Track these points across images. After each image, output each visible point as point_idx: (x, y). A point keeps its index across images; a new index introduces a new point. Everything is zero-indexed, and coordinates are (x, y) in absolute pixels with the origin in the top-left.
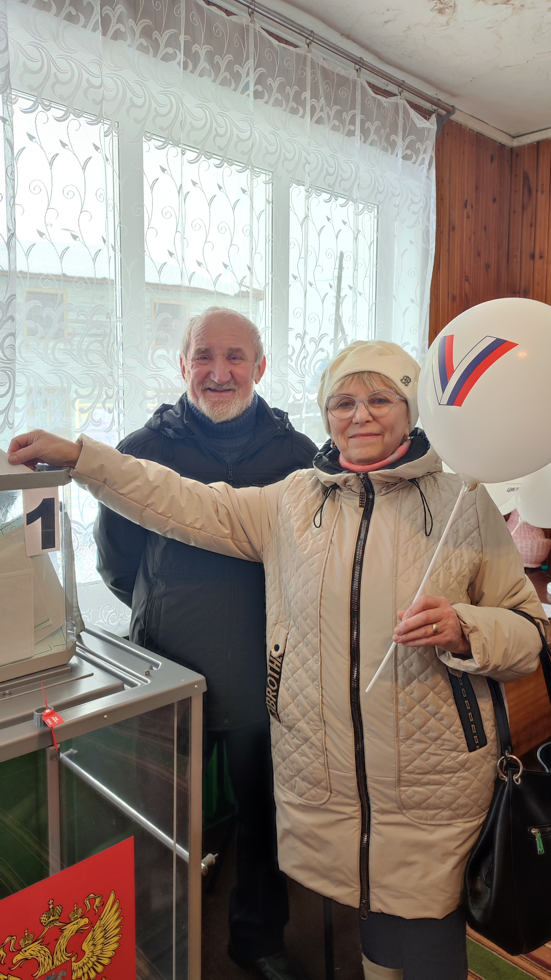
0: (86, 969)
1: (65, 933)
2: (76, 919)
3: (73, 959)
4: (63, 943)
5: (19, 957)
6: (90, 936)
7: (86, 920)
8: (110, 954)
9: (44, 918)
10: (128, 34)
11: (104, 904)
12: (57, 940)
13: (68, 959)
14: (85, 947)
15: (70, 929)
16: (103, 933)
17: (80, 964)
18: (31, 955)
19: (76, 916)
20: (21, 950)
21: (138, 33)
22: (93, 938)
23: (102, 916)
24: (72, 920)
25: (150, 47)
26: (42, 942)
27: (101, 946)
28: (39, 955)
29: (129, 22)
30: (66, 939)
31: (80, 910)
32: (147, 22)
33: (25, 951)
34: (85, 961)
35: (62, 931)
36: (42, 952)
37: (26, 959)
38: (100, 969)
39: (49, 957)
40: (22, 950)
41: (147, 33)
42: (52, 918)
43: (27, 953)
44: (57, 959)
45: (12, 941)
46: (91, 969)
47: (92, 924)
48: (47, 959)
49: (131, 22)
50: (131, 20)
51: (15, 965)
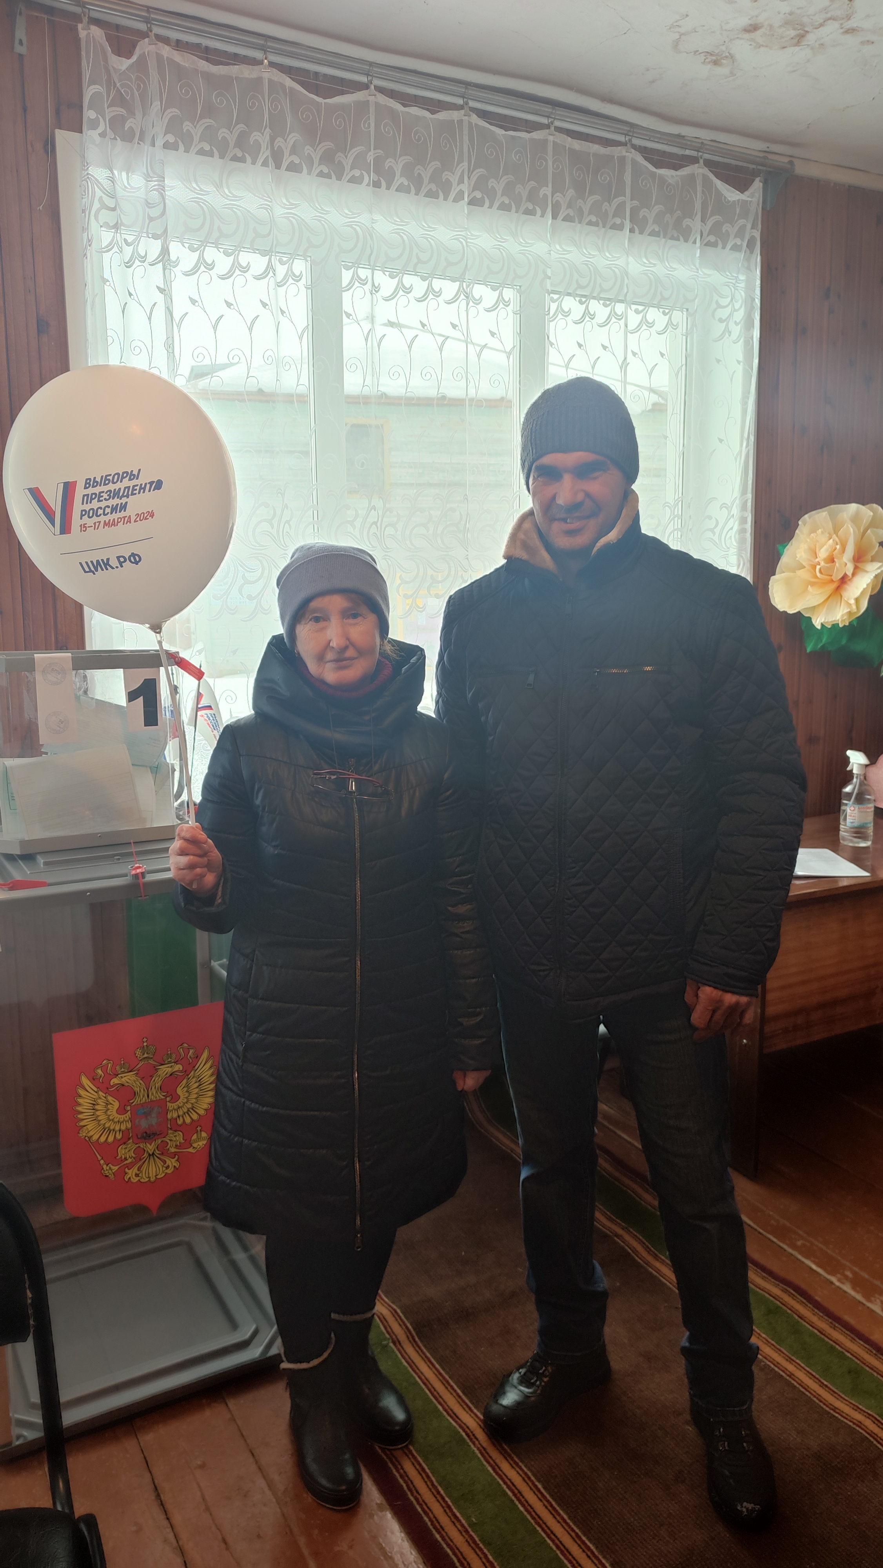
0: (181, 1113)
1: (160, 1072)
2: (169, 1063)
3: (168, 1099)
4: (157, 1081)
5: (115, 1081)
6: (184, 1082)
7: (178, 1067)
8: (206, 1106)
9: (138, 1053)
10: (304, 165)
11: (197, 1057)
12: (152, 1076)
13: (163, 1097)
14: (179, 1091)
15: (165, 1070)
16: (197, 1084)
17: (175, 1105)
18: (128, 1082)
19: (169, 1060)
20: (117, 1075)
21: (316, 161)
22: (187, 1086)
23: (196, 1067)
24: (166, 1062)
25: (332, 173)
26: (137, 1074)
27: (195, 1096)
28: (134, 1084)
29: (306, 149)
30: (160, 1079)
31: (174, 1056)
32: (328, 145)
33: (122, 1077)
34: (180, 1105)
35: (157, 1070)
36: (138, 1083)
37: (123, 1085)
38: (195, 1117)
39: (144, 1090)
40: (119, 1076)
41: (328, 158)
42: (146, 1055)
43: (123, 1080)
44: (153, 1094)
45: (109, 1065)
46: (186, 1114)
47: (186, 1073)
48: (142, 1090)
49: (308, 150)
50: (308, 147)
51: (113, 1086)
